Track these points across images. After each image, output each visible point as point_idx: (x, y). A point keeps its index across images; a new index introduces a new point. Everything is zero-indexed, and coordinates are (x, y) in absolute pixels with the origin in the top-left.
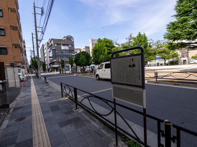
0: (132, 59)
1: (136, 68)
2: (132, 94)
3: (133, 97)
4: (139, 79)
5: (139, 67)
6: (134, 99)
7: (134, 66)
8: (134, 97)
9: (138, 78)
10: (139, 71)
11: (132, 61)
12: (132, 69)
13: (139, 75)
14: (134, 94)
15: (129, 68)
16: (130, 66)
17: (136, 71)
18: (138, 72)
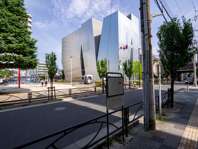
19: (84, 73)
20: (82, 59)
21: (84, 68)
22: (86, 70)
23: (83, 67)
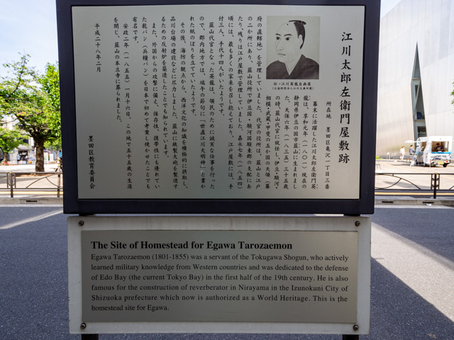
0: (300, 27)
1: (325, 87)
2: (273, 263)
3: (279, 283)
4: (344, 159)
5: (346, 78)
6: (289, 293)
7: (308, 69)
8: (287, 283)
9: (336, 151)
10: (345, 105)
11: (296, 39)
12: (291, 93)
13: (345, 132)
14: (292, 263)
15: (269, 86)
16: (276, 71)
17: (322, 108)
18: (337, 111)
19: (421, 131)
20: (418, 91)
21: (424, 118)
22: (429, 122)
23: (420, 115)
